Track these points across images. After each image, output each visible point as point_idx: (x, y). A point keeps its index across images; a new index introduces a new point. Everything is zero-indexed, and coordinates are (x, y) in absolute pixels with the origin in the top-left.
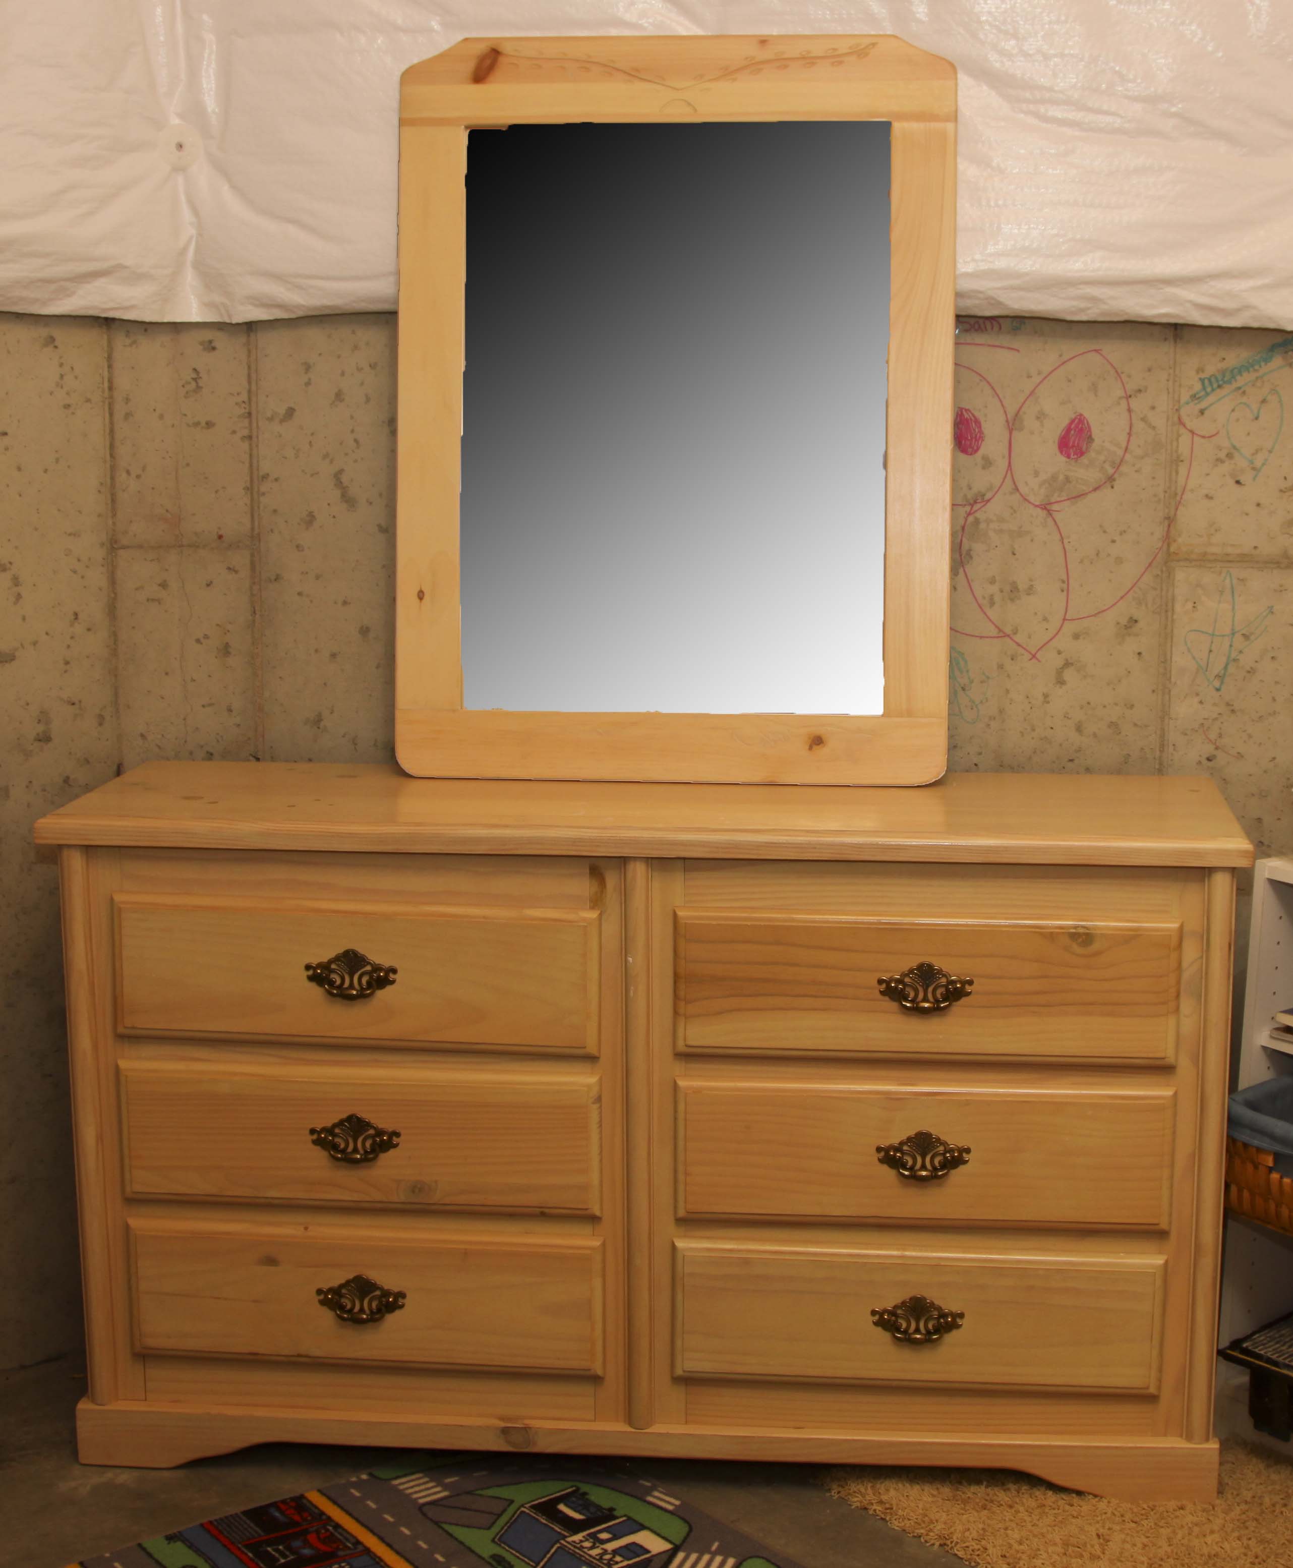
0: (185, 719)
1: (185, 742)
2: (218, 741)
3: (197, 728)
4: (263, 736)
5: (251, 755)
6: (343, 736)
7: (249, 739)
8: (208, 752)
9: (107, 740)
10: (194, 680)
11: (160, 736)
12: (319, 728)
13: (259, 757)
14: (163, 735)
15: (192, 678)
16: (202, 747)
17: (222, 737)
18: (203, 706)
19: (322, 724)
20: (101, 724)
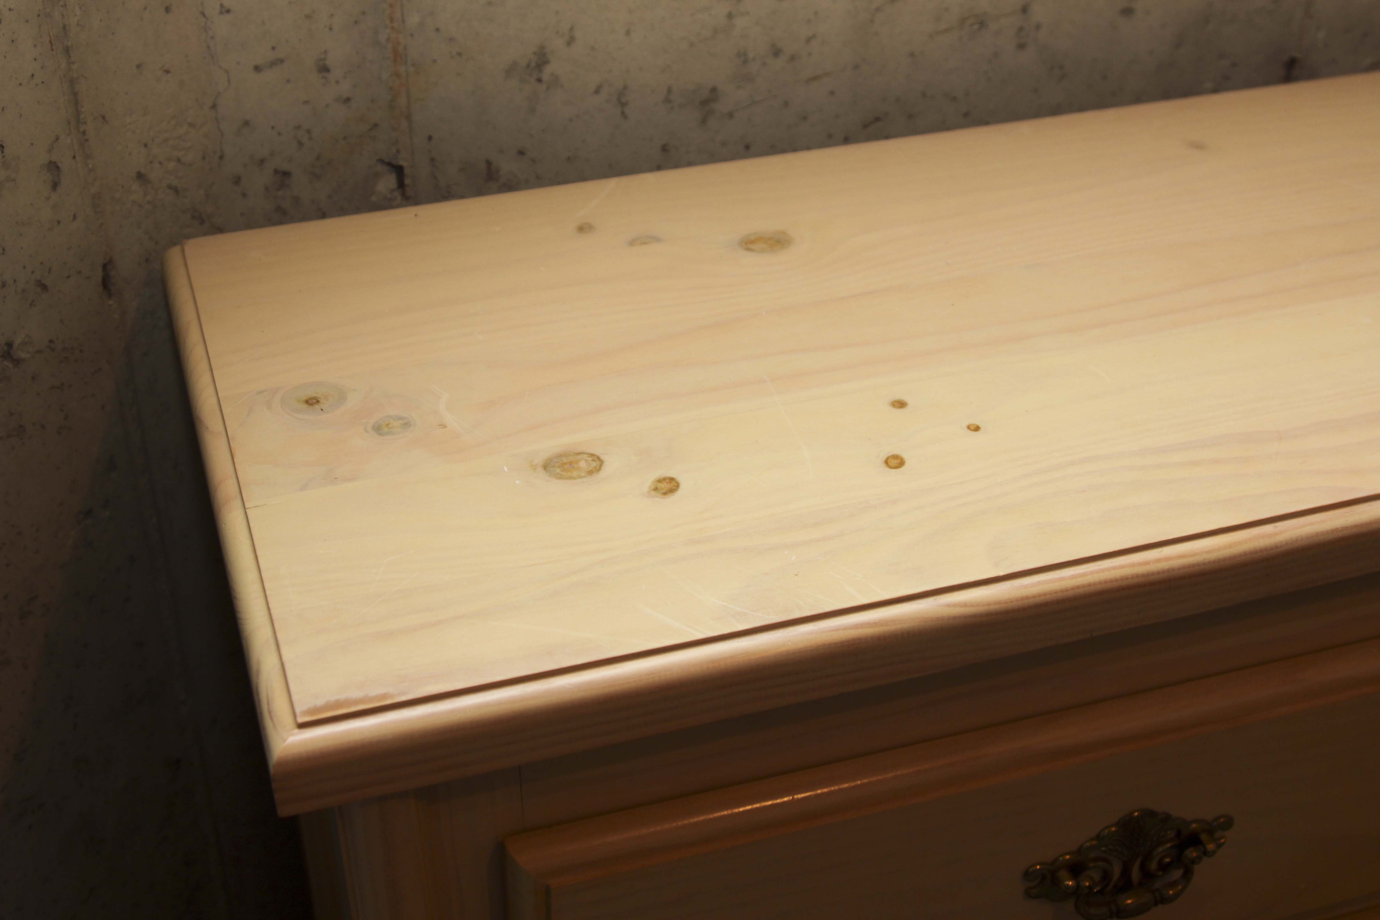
0: (214, 106)
1: (221, 157)
2: (300, 144)
3: (247, 123)
4: (408, 117)
5: (381, 161)
6: (597, 91)
7: (376, 125)
8: (276, 172)
9: (75, 217)
10: (228, 11)
11: (171, 165)
12: (539, 80)
13: (402, 163)
14: (179, 160)
15: (222, 6)
16: (262, 161)
17: (309, 131)
18: (257, 69)
19: (548, 71)
20: (55, 185)
